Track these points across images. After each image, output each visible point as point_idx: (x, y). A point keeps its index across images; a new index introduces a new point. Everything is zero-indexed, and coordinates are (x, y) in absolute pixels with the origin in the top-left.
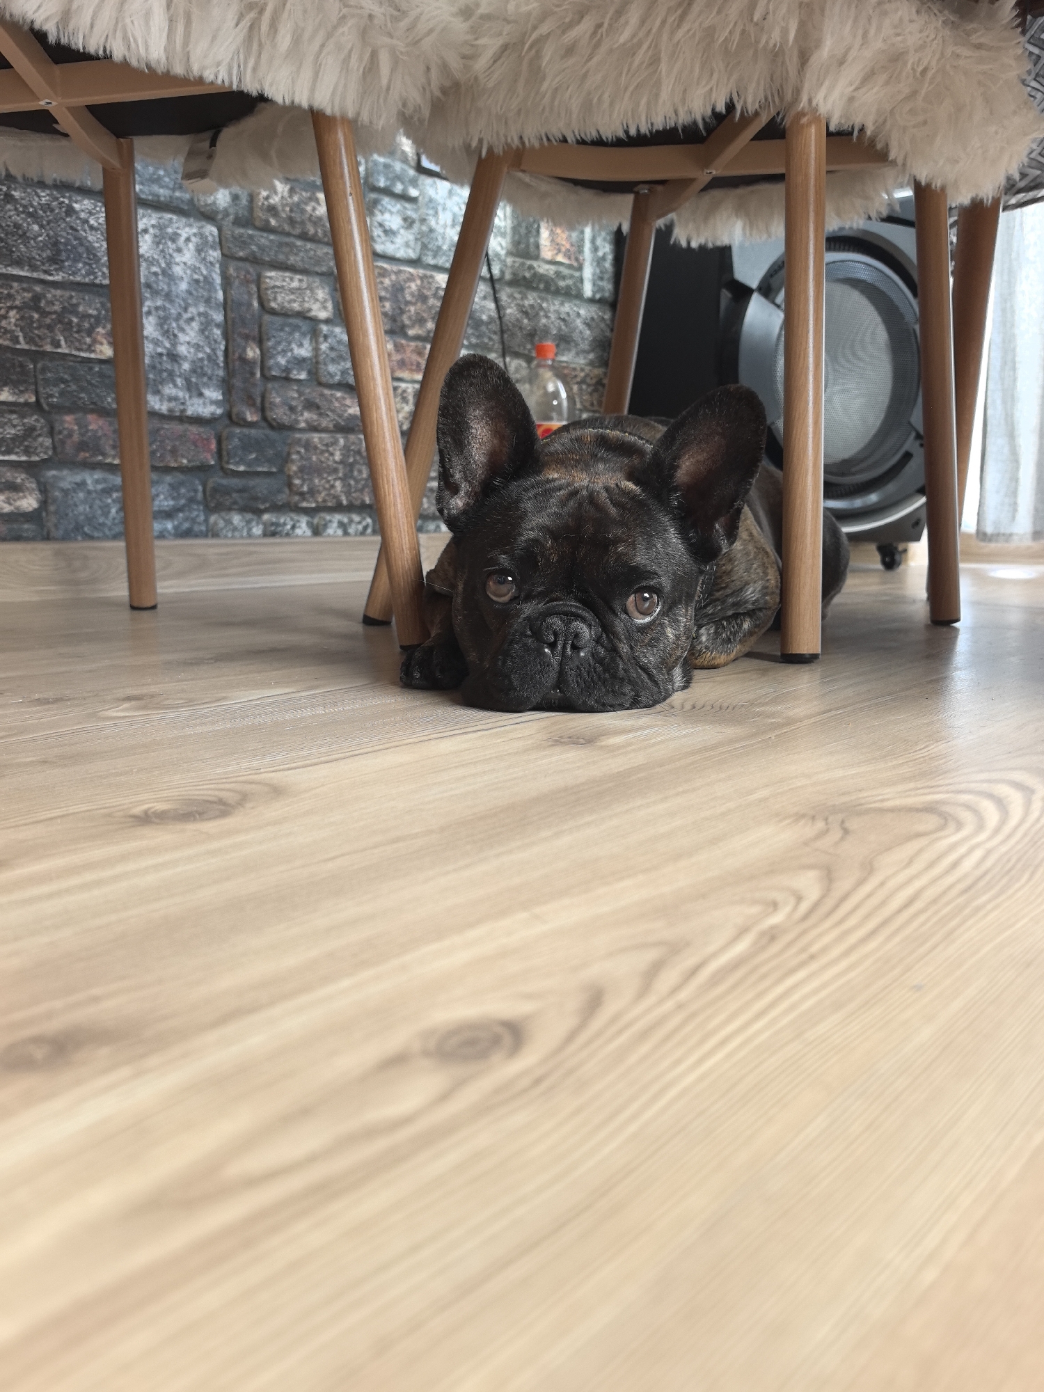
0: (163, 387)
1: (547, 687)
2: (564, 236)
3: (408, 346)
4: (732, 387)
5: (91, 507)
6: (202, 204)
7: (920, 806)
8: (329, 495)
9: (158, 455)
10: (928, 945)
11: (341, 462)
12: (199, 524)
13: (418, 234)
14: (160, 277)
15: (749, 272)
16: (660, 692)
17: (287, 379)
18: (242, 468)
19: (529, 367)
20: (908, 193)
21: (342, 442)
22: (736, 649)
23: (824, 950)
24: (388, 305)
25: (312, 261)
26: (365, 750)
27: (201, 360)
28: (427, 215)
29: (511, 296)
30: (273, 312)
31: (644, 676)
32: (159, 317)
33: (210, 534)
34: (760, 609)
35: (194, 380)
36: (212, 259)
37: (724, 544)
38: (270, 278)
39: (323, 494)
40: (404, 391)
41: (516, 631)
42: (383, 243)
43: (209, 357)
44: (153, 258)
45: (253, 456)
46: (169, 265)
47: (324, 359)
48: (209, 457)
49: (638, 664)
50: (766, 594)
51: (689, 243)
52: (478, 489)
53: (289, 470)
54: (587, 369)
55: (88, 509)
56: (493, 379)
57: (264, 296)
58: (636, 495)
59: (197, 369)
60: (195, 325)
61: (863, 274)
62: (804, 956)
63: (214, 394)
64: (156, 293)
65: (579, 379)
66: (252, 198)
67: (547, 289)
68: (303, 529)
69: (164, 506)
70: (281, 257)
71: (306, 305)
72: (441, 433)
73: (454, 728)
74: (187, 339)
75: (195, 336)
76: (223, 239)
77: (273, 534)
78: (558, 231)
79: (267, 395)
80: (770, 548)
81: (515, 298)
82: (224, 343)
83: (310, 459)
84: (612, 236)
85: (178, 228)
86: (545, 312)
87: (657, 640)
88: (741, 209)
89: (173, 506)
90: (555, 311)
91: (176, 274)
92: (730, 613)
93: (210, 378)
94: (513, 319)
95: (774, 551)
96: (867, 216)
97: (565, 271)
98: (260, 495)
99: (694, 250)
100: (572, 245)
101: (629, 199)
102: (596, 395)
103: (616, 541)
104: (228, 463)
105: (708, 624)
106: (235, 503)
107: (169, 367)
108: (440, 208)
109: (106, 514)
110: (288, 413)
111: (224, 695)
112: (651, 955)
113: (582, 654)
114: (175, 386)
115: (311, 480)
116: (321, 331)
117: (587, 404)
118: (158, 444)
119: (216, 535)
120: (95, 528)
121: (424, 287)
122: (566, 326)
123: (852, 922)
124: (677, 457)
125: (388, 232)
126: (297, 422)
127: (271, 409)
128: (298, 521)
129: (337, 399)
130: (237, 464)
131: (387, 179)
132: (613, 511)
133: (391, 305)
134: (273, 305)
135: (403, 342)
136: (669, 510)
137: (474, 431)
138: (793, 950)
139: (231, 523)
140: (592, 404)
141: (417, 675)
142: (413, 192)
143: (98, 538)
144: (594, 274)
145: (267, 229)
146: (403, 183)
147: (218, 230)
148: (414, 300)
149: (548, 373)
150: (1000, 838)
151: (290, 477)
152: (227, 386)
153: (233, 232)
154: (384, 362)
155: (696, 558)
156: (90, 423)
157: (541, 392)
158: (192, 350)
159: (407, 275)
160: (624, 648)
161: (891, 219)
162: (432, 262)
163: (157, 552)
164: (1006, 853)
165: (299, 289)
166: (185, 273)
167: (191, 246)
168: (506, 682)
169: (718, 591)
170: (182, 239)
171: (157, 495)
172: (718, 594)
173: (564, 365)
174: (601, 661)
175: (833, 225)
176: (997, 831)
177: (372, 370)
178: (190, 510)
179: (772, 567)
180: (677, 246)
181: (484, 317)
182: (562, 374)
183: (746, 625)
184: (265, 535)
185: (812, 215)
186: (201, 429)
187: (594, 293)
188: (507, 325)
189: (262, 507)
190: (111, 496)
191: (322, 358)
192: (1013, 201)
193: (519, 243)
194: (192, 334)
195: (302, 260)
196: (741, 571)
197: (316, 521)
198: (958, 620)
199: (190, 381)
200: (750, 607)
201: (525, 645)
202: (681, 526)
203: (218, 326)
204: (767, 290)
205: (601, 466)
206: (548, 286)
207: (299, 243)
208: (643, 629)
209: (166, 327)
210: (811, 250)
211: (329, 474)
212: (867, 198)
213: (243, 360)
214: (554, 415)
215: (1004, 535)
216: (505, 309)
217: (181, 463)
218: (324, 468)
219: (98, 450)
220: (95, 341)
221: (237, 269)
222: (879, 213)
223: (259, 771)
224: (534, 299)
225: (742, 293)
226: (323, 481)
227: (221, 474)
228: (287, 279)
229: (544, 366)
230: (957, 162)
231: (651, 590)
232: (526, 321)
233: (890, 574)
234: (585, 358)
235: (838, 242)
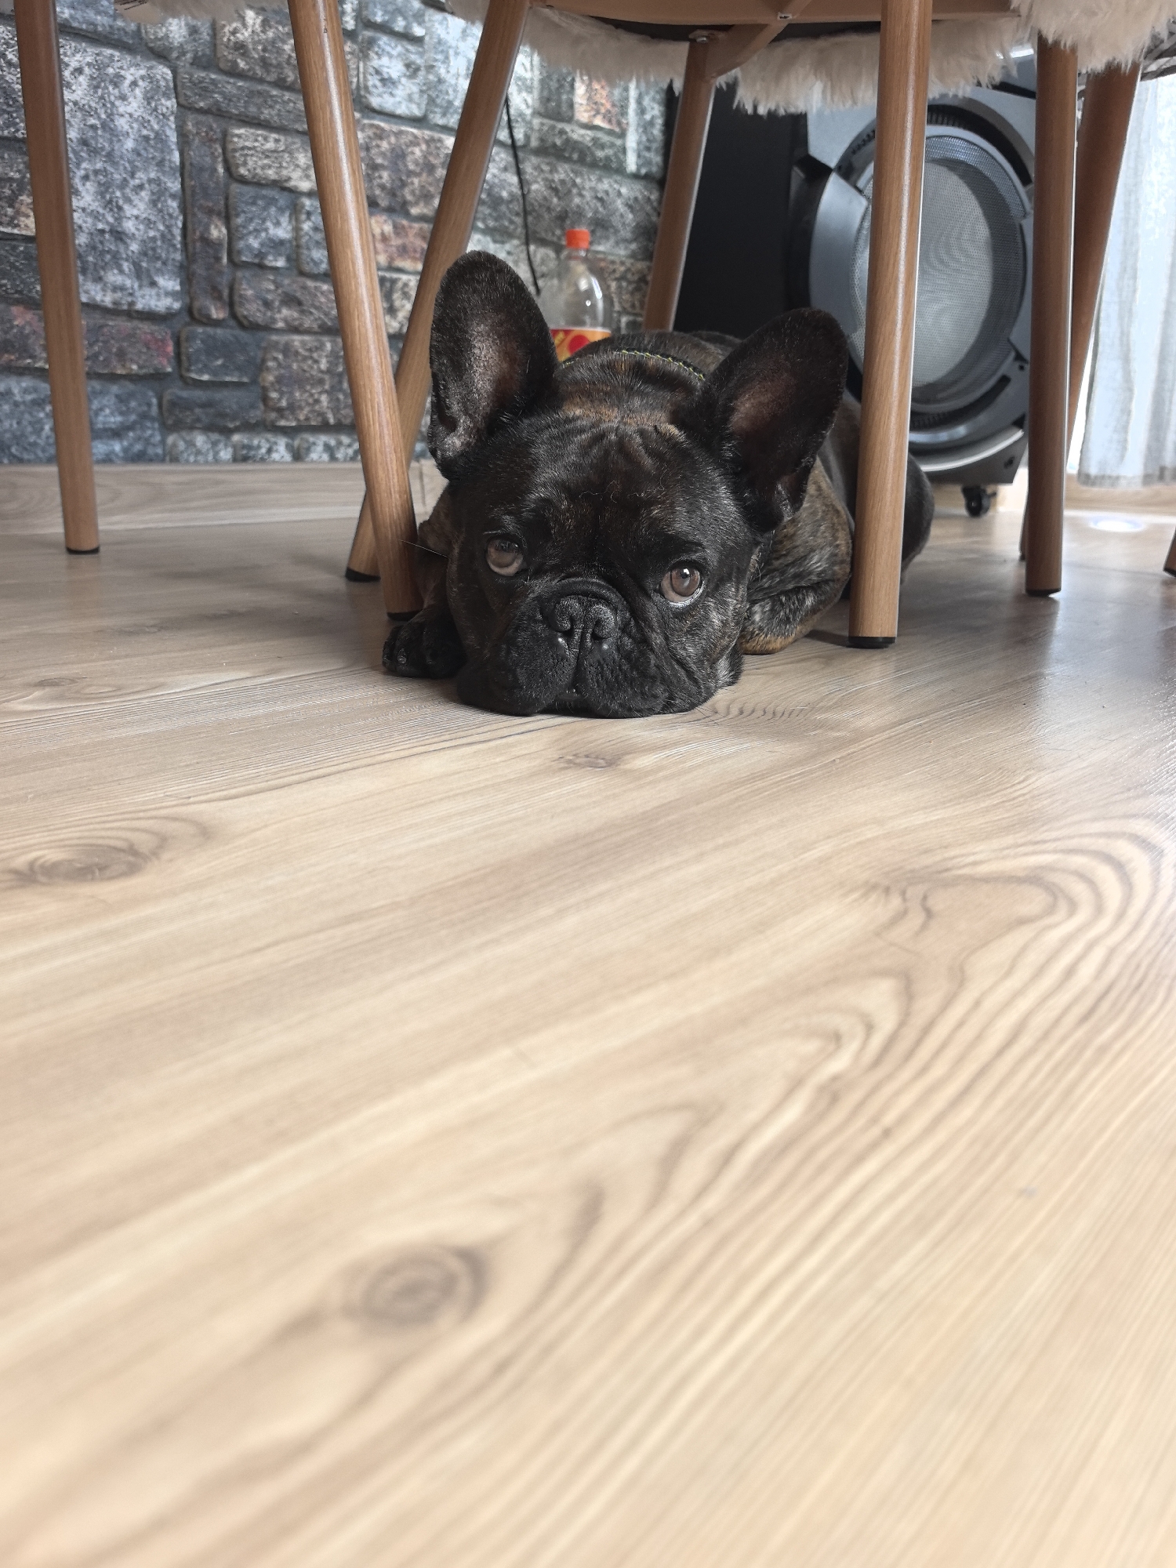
0: (105, 273)
1: (561, 686)
2: (604, 93)
3: (411, 227)
4: (806, 311)
5: (18, 423)
6: (152, 37)
7: (1021, 874)
8: (312, 411)
9: (101, 358)
10: (1040, 1114)
11: (328, 371)
12: (154, 445)
13: (424, 84)
14: (100, 132)
15: (827, 146)
16: (700, 693)
17: (261, 267)
18: (206, 377)
19: (558, 257)
20: (1027, 52)
21: (329, 346)
22: (797, 629)
23: (903, 1119)
24: (385, 175)
25: (292, 116)
26: (328, 770)
27: (154, 239)
28: (436, 60)
29: (537, 168)
30: (243, 181)
31: (682, 673)
32: (99, 183)
33: (168, 458)
34: (826, 582)
35: (144, 265)
36: (165, 110)
37: (787, 511)
38: (239, 136)
39: (306, 410)
40: (406, 285)
41: (523, 614)
42: (380, 95)
43: (163, 236)
44: (90, 107)
45: (219, 362)
46: (110, 116)
47: (307, 242)
48: (165, 362)
49: (674, 656)
50: (833, 564)
51: (755, 108)
52: (482, 425)
53: (264, 380)
54: (629, 262)
55: (15, 425)
56: (503, 286)
57: (231, 161)
58: (677, 443)
59: (149, 251)
60: (145, 194)
61: (963, 154)
62: (875, 1132)
63: (169, 283)
64: (94, 152)
65: (617, 275)
66: (215, 30)
67: (582, 161)
68: (281, 452)
69: (109, 422)
70: (253, 110)
71: (285, 172)
72: (435, 352)
73: (443, 738)
74: (135, 212)
75: (145, 209)
76: (179, 84)
77: (245, 459)
78: (596, 86)
79: (236, 286)
80: (841, 506)
81: (542, 171)
82: (181, 218)
83: (290, 367)
84: (663, 95)
85: (121, 68)
86: (579, 189)
87: (699, 626)
88: (822, 66)
89: (121, 423)
90: (591, 188)
91: (120, 128)
92: (790, 586)
93: (164, 263)
94: (539, 198)
95: (846, 509)
96: (976, 81)
97: (605, 138)
98: (228, 410)
99: (760, 117)
100: (614, 105)
101: (684, 48)
102: (638, 296)
103: (651, 502)
104: (188, 370)
105: (763, 600)
106: (198, 420)
107: (113, 247)
108: (451, 52)
109: (38, 431)
110: (262, 309)
111: (162, 680)
112: (671, 1127)
113: (605, 647)
114: (121, 272)
115: (291, 393)
116: (303, 206)
117: (627, 306)
118: (101, 344)
119: (175, 459)
120: (26, 449)
121: (431, 154)
122: (605, 208)
123: (938, 1070)
124: (733, 397)
125: (387, 82)
126: (274, 321)
127: (242, 304)
128: (276, 443)
129: (322, 293)
130: (201, 372)
131: (386, 12)
132: (648, 462)
133: (390, 176)
134: (243, 171)
135: (405, 222)
136: (720, 463)
137: (477, 351)
138: (861, 1121)
139: (194, 445)
140: (633, 306)
141: (402, 660)
142: (418, 31)
143: (29, 461)
144: (639, 143)
145: (234, 73)
146: (405, 18)
147: (172, 71)
148: (418, 170)
149: (581, 268)
150: (1124, 928)
151: (265, 389)
152: (186, 274)
153: (191, 76)
154: (369, 254)
155: (750, 525)
156: (15, 318)
157: (572, 290)
158: (141, 227)
159: (410, 138)
160: (657, 639)
161: (1004, 87)
162: (441, 122)
163: (98, 480)
164: (1134, 953)
165: (275, 151)
166: (132, 128)
167: (138, 91)
168: (510, 677)
169: (777, 559)
170: (127, 83)
171: (101, 409)
172: (776, 563)
173: (600, 256)
174: (627, 656)
175: (935, 91)
176: (1121, 915)
177: (354, 264)
178: (143, 428)
179: (843, 529)
180: (740, 112)
181: (505, 194)
182: (598, 270)
183: (809, 601)
184: (235, 460)
185: (912, 77)
186: (154, 328)
187: (639, 167)
188: (532, 205)
189: (231, 425)
190: (43, 409)
191: (304, 240)
192: (1153, 67)
193: (548, 100)
194: (142, 206)
195: (279, 115)
196: (807, 535)
197: (296, 443)
198: (1057, 590)
199: (141, 267)
200: (814, 578)
201: (534, 633)
202: (734, 483)
203: (173, 196)
204: (848, 170)
205: (637, 402)
206: (581, 156)
207: (274, 92)
208: (681, 614)
209: (108, 197)
210: (909, 125)
211: (313, 386)
212: (977, 57)
213: (206, 241)
214: (587, 319)
215: (1110, 477)
216: (529, 184)
217: (132, 370)
218: (308, 379)
219: (25, 351)
220: (18, 213)
221: (197, 124)
222: (991, 78)
223: (187, 801)
224: (566, 172)
225: (818, 173)
226: (307, 394)
227: (180, 383)
228: (260, 138)
229: (577, 258)
230: (1094, 14)
231: (693, 565)
232: (555, 200)
233: (975, 522)
234: (626, 248)
235: (941, 112)
